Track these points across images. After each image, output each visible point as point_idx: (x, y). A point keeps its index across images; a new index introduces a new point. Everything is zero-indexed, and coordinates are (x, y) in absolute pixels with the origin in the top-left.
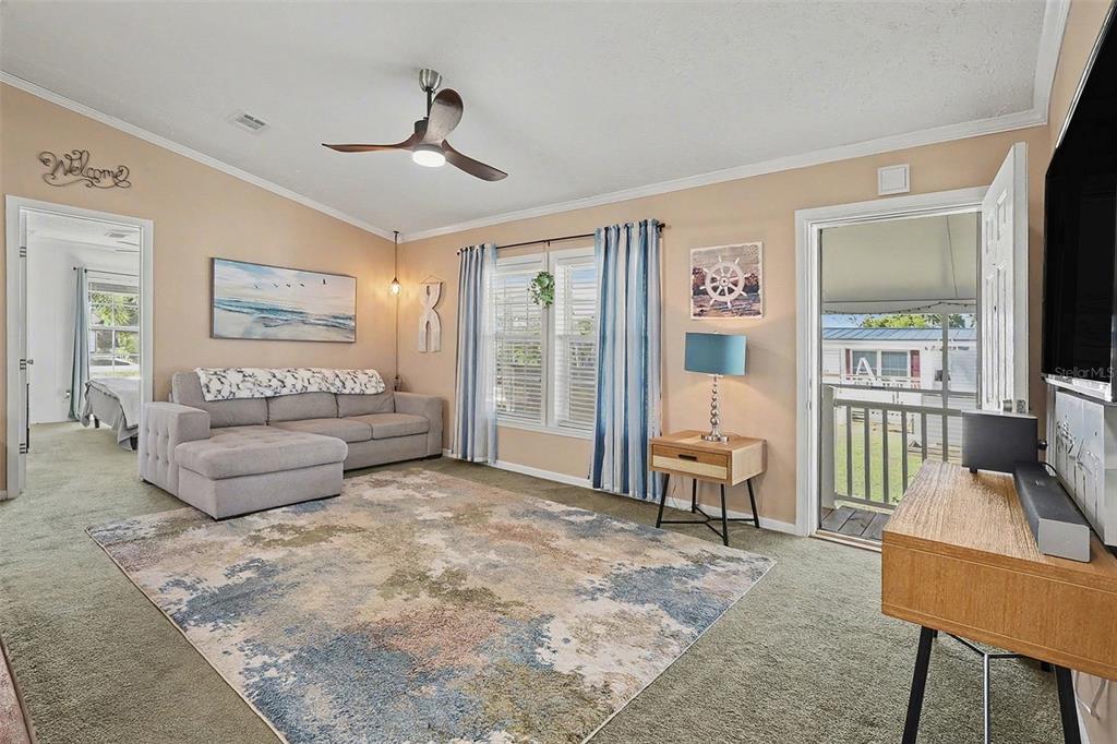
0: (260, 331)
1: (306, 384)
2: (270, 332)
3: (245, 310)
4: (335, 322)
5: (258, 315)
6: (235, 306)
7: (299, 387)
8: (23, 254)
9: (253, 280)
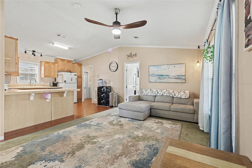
0: (158, 80)
1: (163, 93)
2: (161, 81)
3: (155, 76)
4: (178, 77)
5: (158, 77)
6: (153, 75)
7: (161, 94)
8: (127, 70)
9: (157, 69)
